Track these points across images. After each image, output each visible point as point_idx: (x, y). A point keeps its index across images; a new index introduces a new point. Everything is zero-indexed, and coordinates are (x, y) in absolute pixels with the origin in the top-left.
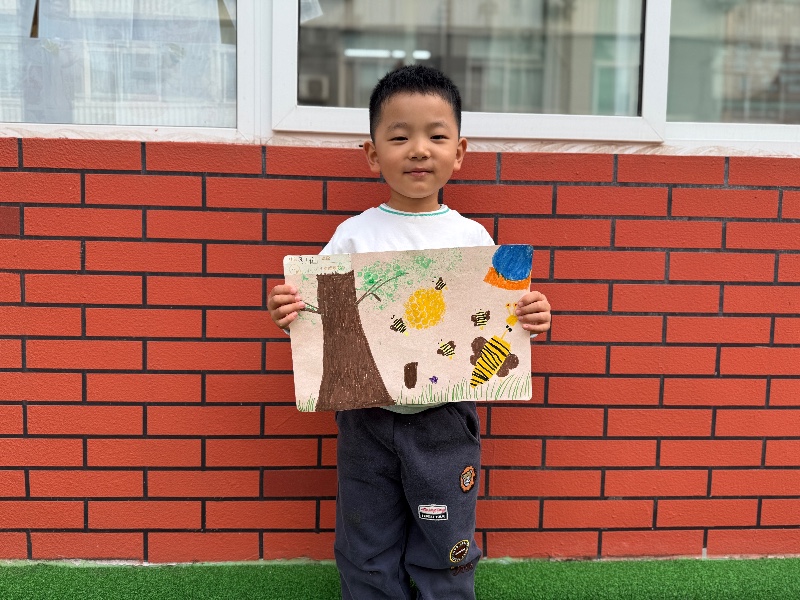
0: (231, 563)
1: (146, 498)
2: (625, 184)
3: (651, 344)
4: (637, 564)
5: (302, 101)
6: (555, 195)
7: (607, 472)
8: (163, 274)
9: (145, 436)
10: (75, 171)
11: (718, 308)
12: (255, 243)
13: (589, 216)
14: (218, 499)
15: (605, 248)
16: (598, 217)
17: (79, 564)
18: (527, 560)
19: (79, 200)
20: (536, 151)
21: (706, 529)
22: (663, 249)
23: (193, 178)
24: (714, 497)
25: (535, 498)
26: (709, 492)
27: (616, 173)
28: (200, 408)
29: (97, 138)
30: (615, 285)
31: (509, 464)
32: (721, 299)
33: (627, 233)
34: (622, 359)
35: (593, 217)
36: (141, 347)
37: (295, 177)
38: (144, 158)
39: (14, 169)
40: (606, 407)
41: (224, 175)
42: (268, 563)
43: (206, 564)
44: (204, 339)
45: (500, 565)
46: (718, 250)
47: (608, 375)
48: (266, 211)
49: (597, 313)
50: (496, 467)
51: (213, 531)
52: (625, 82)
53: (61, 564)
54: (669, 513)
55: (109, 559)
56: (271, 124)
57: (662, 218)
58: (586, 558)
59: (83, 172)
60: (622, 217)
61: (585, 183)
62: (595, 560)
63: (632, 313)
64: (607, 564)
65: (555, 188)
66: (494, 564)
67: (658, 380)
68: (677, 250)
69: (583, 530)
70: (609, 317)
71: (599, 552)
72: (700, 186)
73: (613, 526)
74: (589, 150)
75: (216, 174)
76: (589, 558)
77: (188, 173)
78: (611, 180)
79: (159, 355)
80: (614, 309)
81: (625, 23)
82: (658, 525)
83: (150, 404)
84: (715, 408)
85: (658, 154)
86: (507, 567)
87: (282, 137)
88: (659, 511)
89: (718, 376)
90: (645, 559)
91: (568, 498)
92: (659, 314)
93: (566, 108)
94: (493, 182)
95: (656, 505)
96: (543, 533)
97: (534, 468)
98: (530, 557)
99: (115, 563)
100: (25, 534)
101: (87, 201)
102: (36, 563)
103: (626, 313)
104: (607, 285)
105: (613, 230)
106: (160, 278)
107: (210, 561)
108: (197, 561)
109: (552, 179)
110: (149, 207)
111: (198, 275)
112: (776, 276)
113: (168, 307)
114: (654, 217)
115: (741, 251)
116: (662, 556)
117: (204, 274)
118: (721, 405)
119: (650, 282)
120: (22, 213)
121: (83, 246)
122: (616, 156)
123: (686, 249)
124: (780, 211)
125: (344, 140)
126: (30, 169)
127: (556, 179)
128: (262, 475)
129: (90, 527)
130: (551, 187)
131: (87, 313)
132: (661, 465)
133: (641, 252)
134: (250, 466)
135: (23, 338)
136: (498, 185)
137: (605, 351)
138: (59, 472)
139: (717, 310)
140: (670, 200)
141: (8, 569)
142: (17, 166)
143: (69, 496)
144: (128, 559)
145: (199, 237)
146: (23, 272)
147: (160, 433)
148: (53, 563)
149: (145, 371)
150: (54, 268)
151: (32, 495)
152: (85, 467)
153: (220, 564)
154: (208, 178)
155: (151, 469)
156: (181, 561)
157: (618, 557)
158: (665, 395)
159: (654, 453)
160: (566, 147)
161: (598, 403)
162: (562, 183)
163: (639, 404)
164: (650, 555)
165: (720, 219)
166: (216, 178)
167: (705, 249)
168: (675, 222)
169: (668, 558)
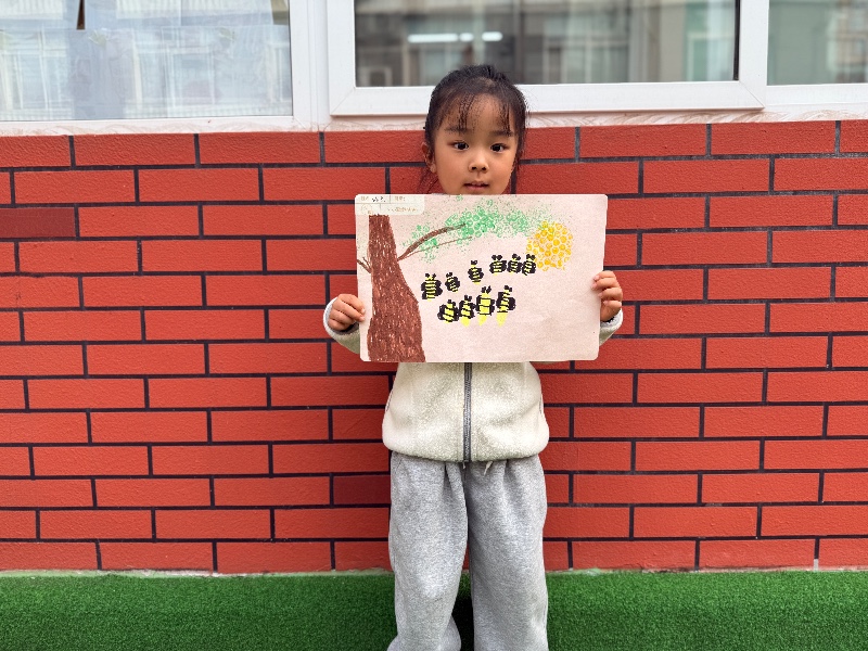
0: (302, 574)
1: (213, 507)
2: (720, 157)
3: (752, 335)
4: (740, 575)
5: (361, 82)
6: (641, 172)
7: (704, 476)
8: (222, 273)
9: (210, 442)
10: (128, 167)
11: (829, 291)
12: (317, 237)
13: (679, 194)
14: (287, 507)
15: (699, 230)
16: (690, 194)
17: (149, 574)
18: (617, 572)
19: (133, 199)
20: (619, 124)
21: (818, 538)
22: (764, 228)
23: (250, 170)
24: (826, 503)
25: (625, 505)
26: (820, 498)
27: (709, 144)
28: (266, 412)
29: (148, 132)
30: (710, 270)
31: (594, 468)
32: (833, 281)
33: (723, 211)
34: (719, 353)
35: (684, 194)
36: (202, 350)
37: (356, 165)
38: (198, 150)
39: (67, 168)
40: (702, 406)
41: (281, 165)
42: (340, 574)
43: (277, 575)
44: (267, 340)
45: (588, 577)
46: (828, 227)
47: (704, 370)
48: (326, 203)
49: (691, 302)
50: (581, 472)
51: (283, 540)
53: (130, 574)
54: (774, 521)
55: (178, 569)
56: (328, 109)
57: (763, 193)
58: (682, 569)
59: (136, 168)
60: (718, 194)
61: (674, 157)
62: (692, 572)
63: (731, 301)
64: (706, 575)
65: (641, 163)
66: (581, 575)
67: (760, 374)
68: (781, 228)
69: (678, 539)
70: (705, 306)
71: (697, 563)
72: (806, 155)
73: (712, 535)
74: (679, 120)
75: (273, 165)
76: (686, 570)
77: (243, 165)
78: (703, 152)
79: (221, 359)
80: (710, 297)
82: (763, 534)
83: (214, 409)
84: (827, 405)
85: (758, 121)
86: (594, 579)
87: (341, 123)
88: (763, 519)
89: (830, 369)
90: (749, 571)
91: (661, 505)
92: (761, 301)
93: (655, 76)
94: (571, 160)
95: (760, 512)
96: (635, 543)
97: (623, 472)
98: (620, 568)
99: (184, 574)
100: (93, 544)
101: (142, 199)
102: (106, 573)
103: (723, 301)
104: (701, 271)
105: (708, 209)
106: (219, 277)
107: (281, 571)
108: (267, 572)
109: (637, 155)
110: (205, 203)
111: (258, 273)
113: (229, 308)
114: (754, 193)
115: (855, 227)
116: (767, 568)
117: (265, 272)
118: (833, 400)
119: (750, 265)
120: (77, 214)
121: (140, 246)
122: (709, 126)
123: (792, 228)
125: (407, 122)
126: (83, 168)
127: (642, 154)
128: (331, 482)
129: (158, 537)
130: (637, 163)
131: (146, 316)
132: (765, 468)
133: (739, 233)
134: (319, 471)
135: (83, 344)
136: (577, 163)
137: (700, 343)
138: (125, 481)
139: (828, 295)
140: (772, 173)
141: (79, 580)
142: (69, 164)
143: (135, 505)
144: (197, 570)
145: (258, 233)
146: (80, 275)
147: (225, 440)
148: (123, 574)
149: (207, 374)
150: (112, 271)
151: (99, 504)
152: (151, 476)
153: (291, 575)
154: (264, 170)
155: (218, 476)
156: (251, 572)
157: (718, 568)
158: (769, 390)
159: (758, 455)
160: (653, 118)
161: (694, 401)
162: (649, 158)
163: (740, 401)
164: (754, 567)
165: (830, 192)
166: (274, 169)
167: (813, 226)
168: (778, 197)
169: (774, 570)
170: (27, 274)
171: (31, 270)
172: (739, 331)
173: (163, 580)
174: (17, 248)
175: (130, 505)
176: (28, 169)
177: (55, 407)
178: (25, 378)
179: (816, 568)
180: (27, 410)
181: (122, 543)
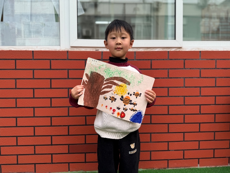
0: (60, 172)
1: (35, 154)
2: (171, 59)
3: (180, 105)
4: (179, 169)
5: (79, 38)
6: (151, 63)
7: (169, 143)
8: (39, 88)
9: (34, 136)
10: (13, 59)
12: (66, 79)
13: (161, 69)
14: (56, 154)
15: (166, 78)
16: (164, 69)
18: (147, 170)
19: (14, 68)
20: (146, 51)
21: (199, 159)
22: (183, 78)
23: (47, 61)
24: (201, 149)
25: (149, 151)
26: (199, 148)
27: (168, 56)
28: (50, 127)
30: (169, 88)
32: (200, 91)
33: (172, 73)
34: (172, 110)
36: (33, 110)
37: (77, 60)
38: (33, 55)
40: (168, 124)
41: (56, 59)
42: (71, 172)
44: (51, 107)
46: (199, 78)
47: (168, 114)
48: (68, 70)
49: (165, 96)
51: (55, 163)
54: (188, 154)
55: (24, 172)
56: (70, 44)
57: (182, 69)
59: (16, 60)
60: (171, 69)
61: (160, 59)
62: (167, 169)
63: (175, 96)
65: (151, 61)
67: (183, 115)
68: (187, 78)
69: (163, 160)
70: (168, 97)
71: (168, 166)
72: (193, 59)
73: (172, 159)
74: (161, 50)
75: (54, 59)
76: (165, 168)
77: (46, 59)
78: (167, 58)
79: (38, 112)
80: (169, 95)
81: (170, 13)
82: (185, 158)
83: (36, 126)
84: (200, 123)
85: (181, 50)
86: (141, 172)
87: (73, 48)
88: (185, 154)
89: (200, 114)
90: (182, 168)
91: (158, 151)
92: (183, 96)
94: (133, 60)
95: (184, 152)
96: (151, 161)
97: (148, 142)
98: (148, 168)
101: (17, 68)
103: (173, 96)
104: (167, 88)
105: (168, 73)
106: (38, 90)
107: (54, 172)
108: (50, 172)
109: (150, 59)
110: (35, 69)
111: (49, 88)
112: (216, 85)
113: (41, 98)
114: (180, 69)
115: (205, 78)
116: (186, 167)
117: (51, 88)
118: (202, 122)
119: (179, 87)
121: (16, 81)
122: (168, 52)
123: (190, 78)
124: (216, 66)
125: (91, 49)
127: (152, 58)
128: (69, 147)
129: (19, 163)
131: (17, 100)
132: (185, 140)
134: (65, 144)
136: (135, 60)
137: (167, 107)
138: (9, 147)
139: (199, 95)
140: (184, 64)
143: (12, 154)
144: (30, 172)
145: (49, 78)
147: (39, 135)
149: (34, 117)
150: (8, 88)
151: (1, 154)
152: (17, 145)
154: (52, 61)
155: (36, 145)
157: (173, 168)
158: (185, 120)
159: (183, 137)
160: (154, 49)
161: (166, 123)
162: (153, 60)
163: (178, 122)
164: (183, 167)
165: (199, 69)
166: (54, 60)
167: (195, 77)
168: (186, 70)
169: (188, 168)
172: (177, 104)
181: (8, 165)
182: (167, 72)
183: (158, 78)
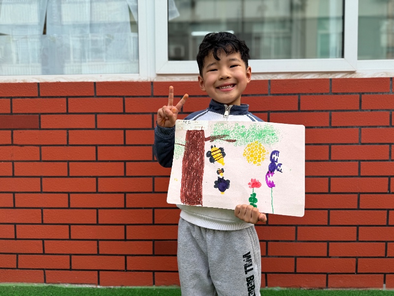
0: (139, 287)
1: (98, 254)
2: (337, 94)
3: (352, 176)
4: (348, 292)
5: (171, 58)
6: (299, 100)
7: (330, 243)
8: (105, 145)
9: (98, 224)
10: (63, 97)
11: (388, 156)
12: (149, 129)
13: (317, 111)
14: (133, 255)
15: (327, 127)
16: (322, 111)
17: (67, 286)
18: (289, 289)
19: (65, 111)
20: (289, 78)
21: (385, 274)
22: (357, 127)
23: (119, 99)
24: (388, 257)
25: (292, 257)
26: (386, 254)
27: (331, 88)
28: (124, 210)
29: (74, 81)
30: (332, 146)
31: (278, 239)
32: (390, 152)
33: (338, 119)
35: (320, 111)
36: (95, 181)
38: (95, 89)
40: (329, 210)
41: (133, 97)
42: (157, 287)
43: (127, 287)
44: (125, 176)
45: (274, 291)
46: (388, 126)
47: (329, 193)
49: (323, 161)
50: (272, 241)
51: (130, 271)
52: (334, 41)
53: (59, 286)
54: (364, 265)
55: (81, 284)
56: (155, 71)
57: (356, 110)
58: (320, 288)
59: (67, 97)
60: (335, 111)
61: (315, 94)
62: (324, 289)
63: (342, 161)
65: (299, 96)
66: (271, 290)
67: (356, 195)
68: (365, 127)
69: (318, 273)
70: (330, 163)
71: (327, 285)
72: (377, 93)
73: (334, 272)
74: (316, 77)
75: (129, 96)
76: (322, 288)
77: (116, 96)
78: (328, 92)
79: (104, 185)
80: (332, 159)
81: (334, 11)
82: (358, 272)
83: (100, 208)
84: (388, 210)
85: (353, 77)
86: (278, 292)
87: (161, 77)
88: (358, 264)
89: (390, 193)
90: (352, 289)
91: (310, 257)
92: (356, 161)
93: (303, 55)
94: (267, 95)
95: (357, 261)
96: (297, 275)
97: (291, 241)
98: (290, 287)
99: (84, 286)
100: (42, 271)
101: (69, 111)
102: (48, 285)
103: (338, 161)
104: (328, 146)
105: (331, 117)
106: (104, 147)
107: (130, 285)
108: (122, 286)
109: (297, 92)
110: (98, 113)
111: (122, 145)
113: (108, 161)
114: (352, 110)
116: (361, 288)
117: (125, 145)
118: (392, 208)
119: (351, 144)
120: (40, 118)
121: (68, 133)
122: (331, 79)
123: (370, 127)
125: (191, 77)
126: (43, 97)
127: (300, 92)
128: (153, 244)
129: (72, 268)
130: (297, 96)
131: (70, 165)
132: (359, 240)
133: (346, 129)
134: (148, 239)
135: (41, 177)
136: (269, 96)
137: (328, 180)
138: (58, 241)
139: (388, 158)
140: (361, 101)
141: (36, 288)
142: (37, 95)
143: (62, 253)
144: (90, 284)
145: (122, 127)
146: (40, 146)
147: (105, 223)
148: (56, 285)
149: (97, 192)
150: (55, 144)
151: (46, 252)
152: (70, 239)
153: (134, 287)
154: (126, 99)
155: (101, 240)
156: (115, 285)
157: (337, 288)
158: (360, 203)
159: (356, 234)
160: (304, 75)
161: (325, 207)
162: (303, 94)
163: (347, 207)
164: (354, 287)
165: (388, 110)
166: (130, 98)
167: (380, 126)
168: (364, 112)
169: (364, 289)
170: (16, 145)
171: (18, 143)
172: (346, 175)
173: (74, 289)
174: (12, 133)
175: (60, 253)
176: (19, 97)
177: (27, 207)
178: (14, 193)
179: (384, 289)
180: (14, 208)
181: (56, 271)
182: (329, 117)
183: (312, 127)
